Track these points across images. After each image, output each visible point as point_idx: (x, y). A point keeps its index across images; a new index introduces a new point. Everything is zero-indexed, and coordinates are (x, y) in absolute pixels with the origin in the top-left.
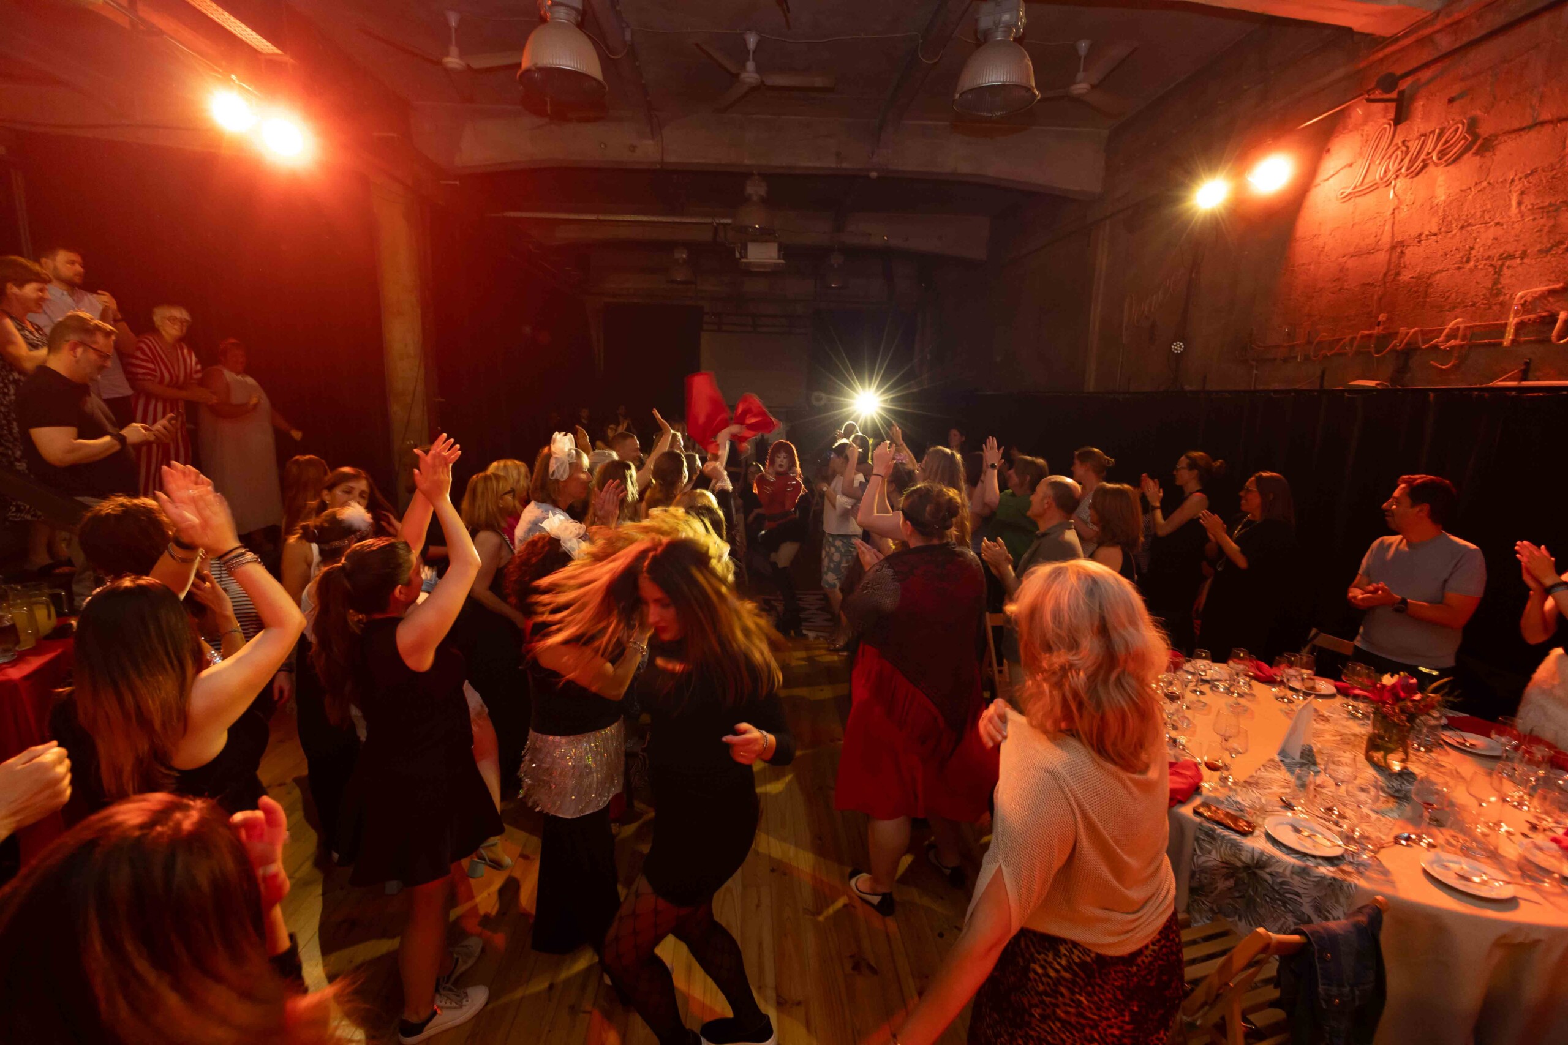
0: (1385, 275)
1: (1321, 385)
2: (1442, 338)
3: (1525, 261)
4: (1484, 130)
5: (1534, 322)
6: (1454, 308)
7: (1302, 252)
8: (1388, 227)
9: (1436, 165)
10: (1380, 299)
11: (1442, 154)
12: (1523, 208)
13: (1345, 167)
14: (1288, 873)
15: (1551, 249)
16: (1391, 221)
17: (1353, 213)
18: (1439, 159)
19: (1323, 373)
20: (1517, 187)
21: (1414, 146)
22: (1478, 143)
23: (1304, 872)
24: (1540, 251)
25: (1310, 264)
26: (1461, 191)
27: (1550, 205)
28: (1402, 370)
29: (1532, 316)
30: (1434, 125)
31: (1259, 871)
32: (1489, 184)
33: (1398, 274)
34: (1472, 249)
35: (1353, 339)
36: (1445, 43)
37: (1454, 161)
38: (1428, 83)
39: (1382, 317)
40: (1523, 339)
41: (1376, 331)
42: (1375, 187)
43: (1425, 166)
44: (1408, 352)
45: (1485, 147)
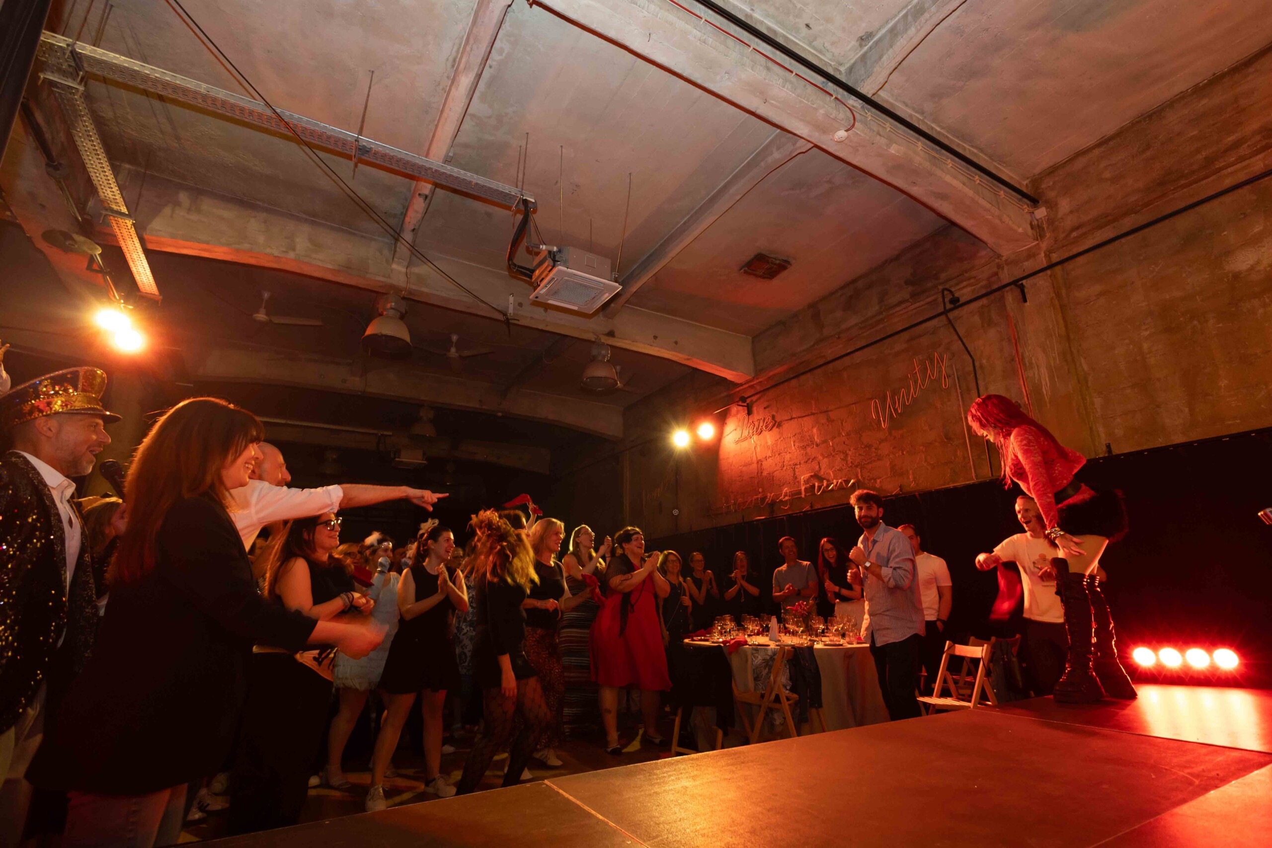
0: (757, 473)
1: (744, 521)
3: (801, 466)
4: (778, 419)
5: (809, 488)
6: (784, 484)
7: (724, 464)
8: (754, 454)
9: (765, 431)
10: (758, 483)
11: (766, 427)
12: (795, 447)
13: (733, 430)
15: (807, 462)
16: (755, 452)
17: (740, 449)
18: (766, 429)
19: (743, 516)
20: (792, 440)
21: (756, 424)
22: (777, 424)
24: (804, 462)
25: (728, 470)
26: (776, 441)
27: (803, 446)
28: (772, 511)
29: (808, 486)
30: (761, 417)
32: (783, 438)
33: (762, 473)
34: (784, 462)
35: (751, 501)
36: (759, 388)
37: (771, 430)
38: (756, 401)
39: (760, 490)
40: (807, 494)
41: (759, 496)
42: (746, 439)
43: (762, 431)
44: (773, 504)
45: (779, 425)
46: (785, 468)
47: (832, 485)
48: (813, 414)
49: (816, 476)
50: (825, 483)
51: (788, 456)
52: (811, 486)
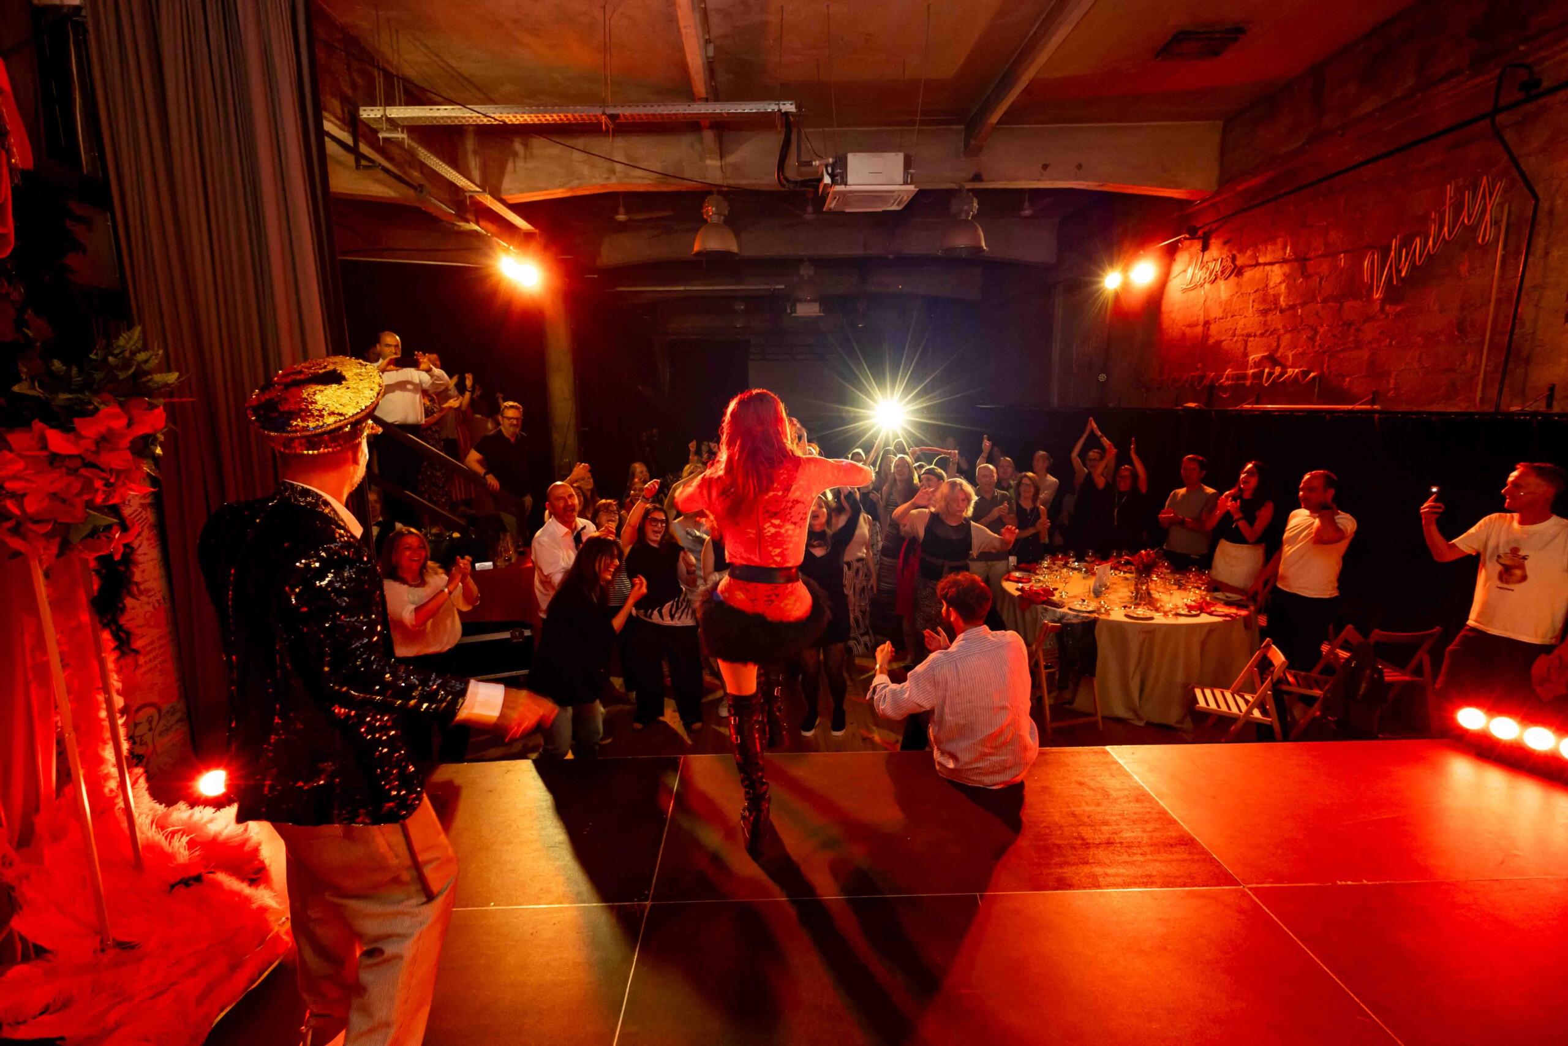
0: (1202, 339)
2: (1224, 380)
3: (1256, 339)
4: (1239, 262)
5: (1258, 373)
6: (1229, 362)
7: (1165, 320)
8: (1202, 311)
9: (1221, 279)
10: (1200, 354)
11: (1223, 272)
12: (1254, 309)
13: (1183, 270)
15: (1264, 333)
16: (1203, 308)
17: (1186, 301)
18: (1221, 275)
20: (1252, 298)
21: (1211, 265)
22: (1236, 270)
24: (1261, 334)
25: (1169, 328)
26: (1231, 295)
27: (1263, 310)
29: (1257, 370)
30: (1218, 255)
32: (1241, 293)
33: (1207, 340)
34: (1236, 329)
35: (1188, 378)
37: (1228, 278)
38: (1217, 230)
39: (1200, 365)
40: (1254, 381)
41: (1197, 373)
42: (1196, 286)
43: (1216, 279)
44: (1211, 387)
45: (1239, 272)
46: (1235, 339)
47: (1286, 376)
48: (1285, 261)
51: (1241, 323)
52: (1260, 371)
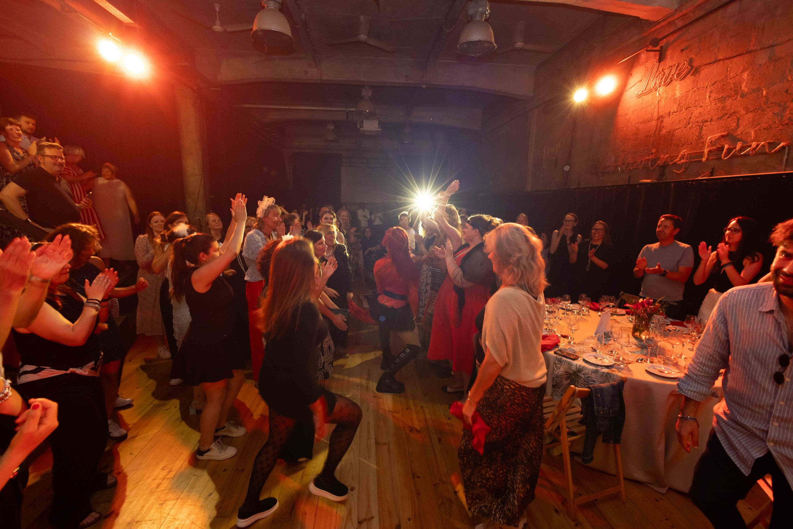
0: (655, 131)
1: (629, 183)
2: (678, 159)
3: (712, 123)
4: (695, 64)
5: (715, 150)
6: (683, 145)
7: (621, 121)
8: (656, 109)
9: (676, 80)
10: (653, 142)
11: (678, 75)
12: (711, 99)
13: (638, 82)
14: (590, 372)
15: (722, 117)
16: (657, 106)
17: (642, 103)
18: (677, 77)
19: (630, 177)
20: (709, 90)
21: (667, 72)
22: (693, 70)
23: (596, 371)
24: (718, 118)
25: (624, 127)
26: (686, 92)
27: (722, 97)
28: (662, 174)
29: (714, 147)
30: (675, 62)
31: (579, 374)
32: (697, 88)
33: (660, 131)
34: (690, 118)
35: (641, 161)
36: (680, 24)
37: (683, 78)
38: (674, 41)
39: (654, 151)
40: (710, 158)
41: (651, 157)
42: (650, 91)
43: (671, 81)
44: (664, 167)
45: (696, 72)
46: (690, 125)
47: (750, 148)
48: (750, 52)
49: (729, 136)
50: (739, 145)
51: (697, 111)
52: (718, 148)
